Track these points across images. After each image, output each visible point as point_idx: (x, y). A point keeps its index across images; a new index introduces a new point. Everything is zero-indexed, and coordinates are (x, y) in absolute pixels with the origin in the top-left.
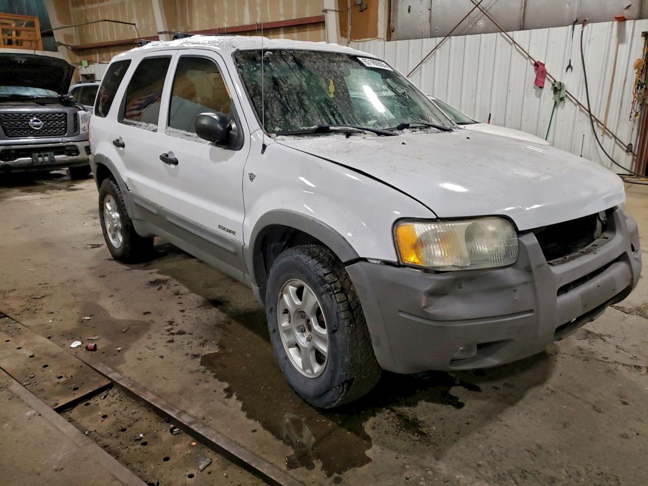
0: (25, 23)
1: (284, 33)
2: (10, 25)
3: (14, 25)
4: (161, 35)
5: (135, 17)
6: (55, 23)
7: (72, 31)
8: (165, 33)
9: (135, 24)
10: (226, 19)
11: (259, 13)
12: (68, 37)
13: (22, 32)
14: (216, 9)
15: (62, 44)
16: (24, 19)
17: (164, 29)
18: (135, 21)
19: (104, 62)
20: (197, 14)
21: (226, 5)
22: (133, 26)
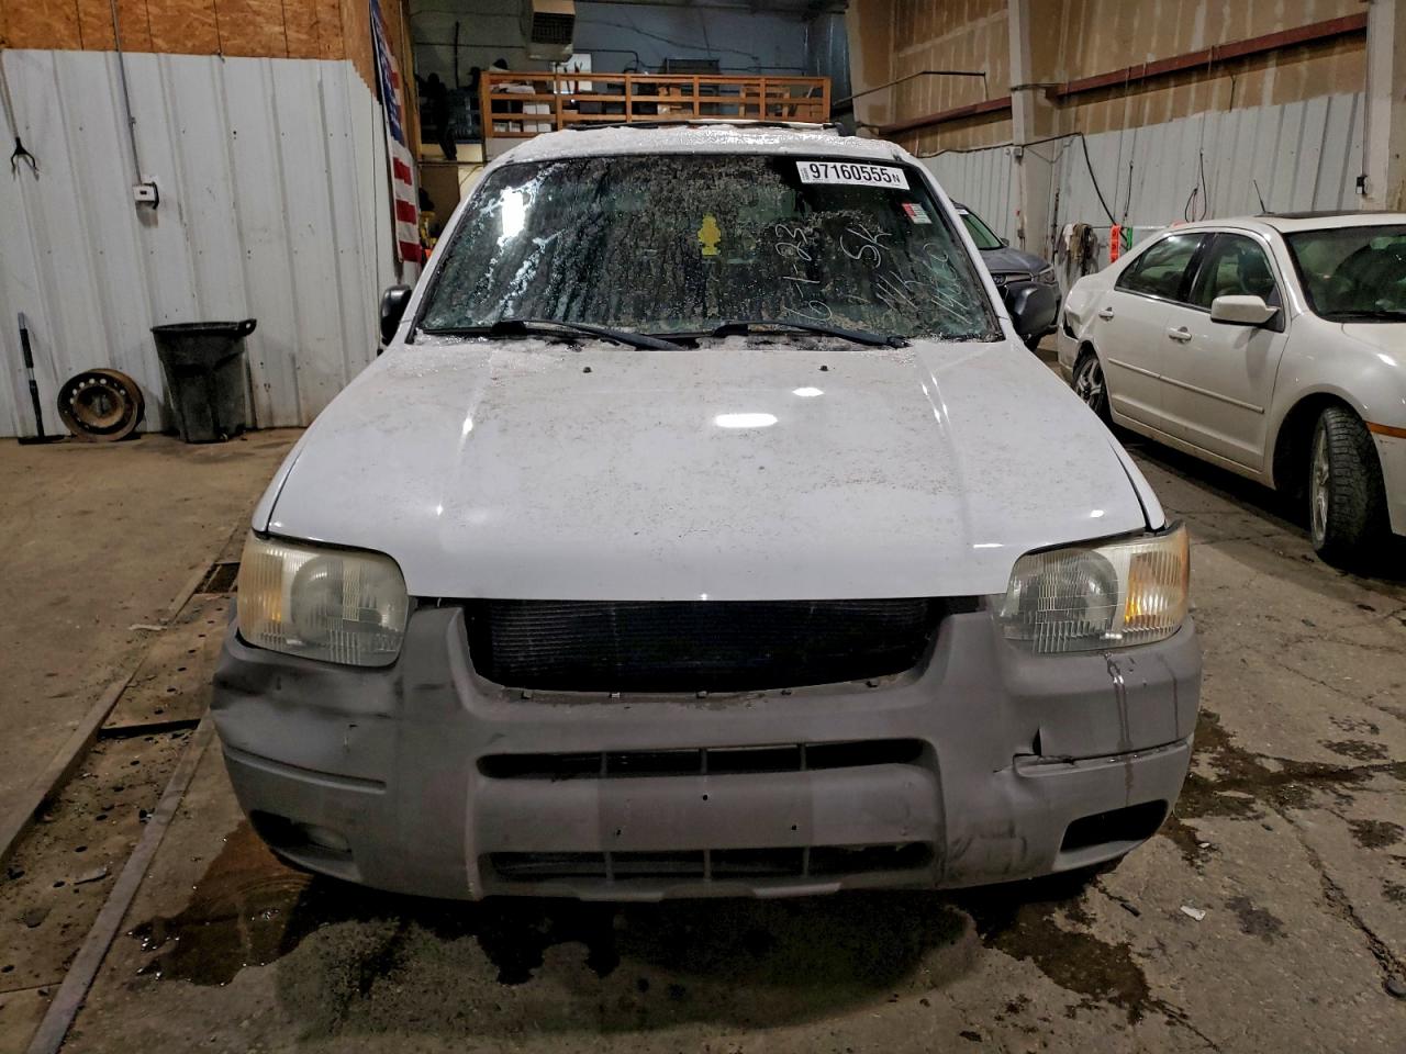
0: (811, 91)
1: (1277, 65)
2: (781, 95)
3: (787, 96)
4: (1017, 93)
5: (987, 59)
6: (858, 85)
7: (886, 98)
8: (1023, 87)
9: (984, 75)
10: (1154, 44)
11: (1228, 22)
12: (877, 111)
13: (799, 107)
14: (1136, 24)
15: (864, 125)
16: (809, 83)
17: (1023, 77)
18: (985, 67)
19: (924, 155)
20: (1097, 39)
21: (1158, 11)
22: (981, 77)
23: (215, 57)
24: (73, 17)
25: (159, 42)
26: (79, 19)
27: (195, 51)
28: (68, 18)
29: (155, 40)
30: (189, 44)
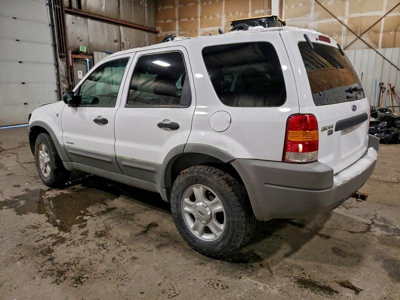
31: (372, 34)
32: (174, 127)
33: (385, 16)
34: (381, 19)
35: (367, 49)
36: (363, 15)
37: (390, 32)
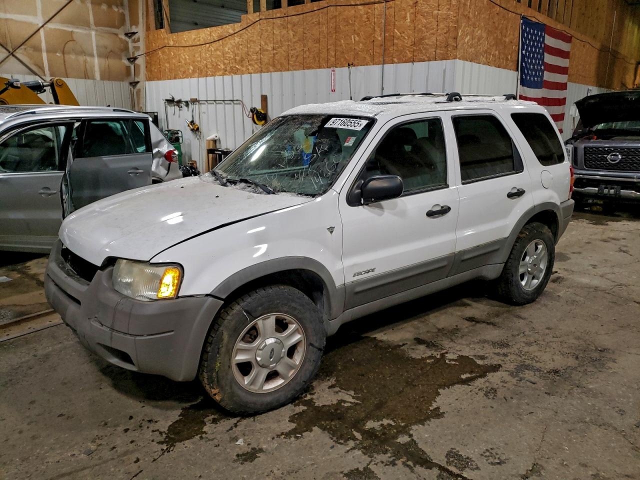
23: (411, 63)
24: (372, 54)
25: (395, 60)
26: (374, 54)
27: (406, 62)
28: (371, 54)
29: (394, 59)
30: (404, 59)
31: (31, 52)
32: (520, 193)
33: (43, 26)
34: (39, 30)
35: (30, 74)
36: (8, 16)
37: (56, 52)
